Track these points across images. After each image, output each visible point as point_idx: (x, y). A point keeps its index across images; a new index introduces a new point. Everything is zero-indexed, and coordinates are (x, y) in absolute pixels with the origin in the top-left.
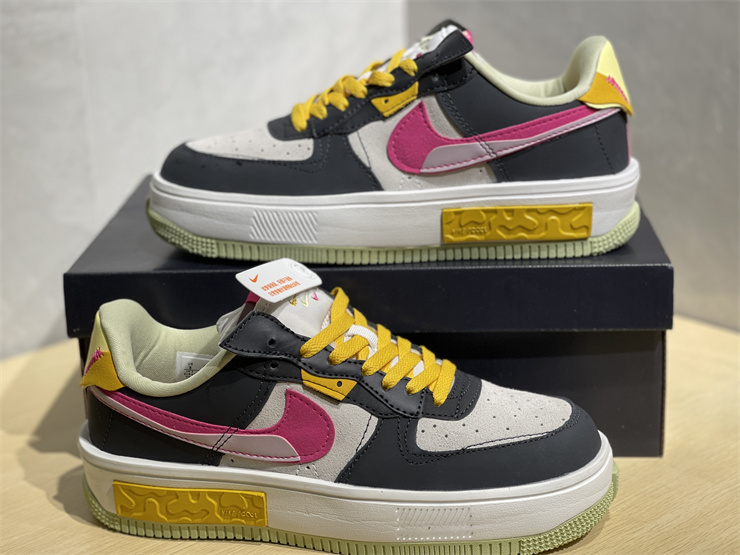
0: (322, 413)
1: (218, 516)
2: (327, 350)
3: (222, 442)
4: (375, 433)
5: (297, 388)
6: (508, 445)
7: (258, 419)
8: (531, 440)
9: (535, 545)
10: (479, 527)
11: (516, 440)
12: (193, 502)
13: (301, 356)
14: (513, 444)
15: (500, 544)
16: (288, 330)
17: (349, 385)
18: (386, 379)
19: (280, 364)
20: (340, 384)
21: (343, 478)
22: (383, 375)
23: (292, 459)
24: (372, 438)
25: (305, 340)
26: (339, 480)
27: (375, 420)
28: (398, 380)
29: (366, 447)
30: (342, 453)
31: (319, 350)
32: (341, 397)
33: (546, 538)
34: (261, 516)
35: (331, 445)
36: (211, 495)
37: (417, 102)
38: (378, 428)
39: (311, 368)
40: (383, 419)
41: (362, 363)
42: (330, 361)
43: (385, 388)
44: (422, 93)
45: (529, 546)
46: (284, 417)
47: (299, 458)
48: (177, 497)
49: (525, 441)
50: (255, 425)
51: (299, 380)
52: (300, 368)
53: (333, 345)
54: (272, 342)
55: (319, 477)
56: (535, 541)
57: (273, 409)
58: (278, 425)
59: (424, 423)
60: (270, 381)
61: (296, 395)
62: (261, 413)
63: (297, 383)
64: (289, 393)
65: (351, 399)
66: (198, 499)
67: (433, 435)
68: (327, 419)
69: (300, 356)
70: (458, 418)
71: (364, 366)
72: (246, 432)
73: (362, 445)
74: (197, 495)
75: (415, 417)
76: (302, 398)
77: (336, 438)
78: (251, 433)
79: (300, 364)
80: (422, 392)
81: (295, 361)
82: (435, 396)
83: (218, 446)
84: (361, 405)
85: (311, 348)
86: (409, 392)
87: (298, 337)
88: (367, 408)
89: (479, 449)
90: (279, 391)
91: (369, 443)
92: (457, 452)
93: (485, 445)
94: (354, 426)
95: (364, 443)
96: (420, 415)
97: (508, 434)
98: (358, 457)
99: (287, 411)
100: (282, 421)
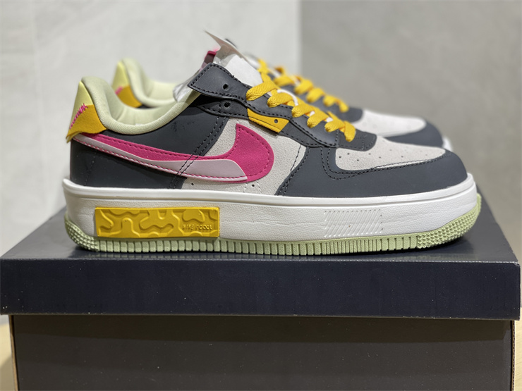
0: (264, 142)
1: (181, 230)
2: (266, 97)
3: (185, 167)
4: (305, 158)
5: (245, 123)
9: (428, 240)
10: (387, 224)
12: (161, 218)
15: (403, 238)
16: (236, 79)
17: (283, 123)
18: (309, 121)
19: (232, 104)
20: (276, 121)
21: (280, 192)
22: (307, 118)
23: (241, 179)
24: (303, 161)
25: (249, 87)
26: (278, 193)
27: (304, 149)
28: (319, 122)
29: (298, 168)
30: (279, 172)
31: (260, 95)
32: (278, 131)
33: (436, 234)
34: (215, 227)
35: (271, 167)
36: (176, 211)
38: (306, 154)
39: (254, 108)
40: (310, 147)
41: (291, 108)
42: (269, 105)
43: (309, 127)
45: (423, 240)
46: (235, 146)
47: (246, 178)
48: (149, 214)
50: (212, 152)
51: (246, 117)
52: (247, 108)
53: (269, 94)
54: (226, 86)
55: (262, 192)
56: (428, 236)
57: (226, 139)
58: (230, 152)
59: (340, 152)
60: (223, 116)
61: (243, 128)
62: (217, 143)
63: (244, 119)
64: (238, 127)
65: (284, 133)
66: (165, 216)
67: (346, 160)
68: (268, 146)
69: (246, 99)
70: (365, 150)
71: (293, 110)
72: (204, 158)
73: (295, 167)
74: (164, 212)
75: (333, 147)
76: (248, 131)
77: (275, 162)
78: (209, 158)
79: (246, 105)
80: (336, 131)
81: (243, 102)
82: (346, 135)
83: (182, 171)
84: (292, 138)
85: (254, 94)
86: (327, 131)
87: (244, 85)
88: (297, 140)
89: (383, 169)
90: (231, 125)
91: (300, 165)
92: (368, 171)
93: (387, 167)
94: (288, 153)
95: (296, 165)
96: (337, 146)
97: (404, 160)
98: (292, 175)
99: (236, 142)
100: (233, 149)
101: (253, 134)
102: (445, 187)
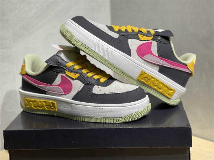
0: (70, 82)
1: (46, 108)
2: (73, 66)
4: (83, 88)
5: (64, 75)
6: (116, 94)
7: (54, 82)
8: (123, 93)
9: (120, 120)
10: (105, 114)
11: (119, 93)
12: (40, 104)
13: (66, 67)
14: (118, 93)
15: (111, 119)
17: (78, 75)
19: (60, 68)
20: (75, 75)
22: (87, 74)
23: (62, 93)
26: (73, 99)
27: (83, 85)
28: (91, 76)
29: (80, 91)
30: (74, 93)
31: (71, 65)
32: (75, 78)
33: (123, 119)
34: (55, 108)
35: (71, 90)
36: (44, 102)
37: (151, 41)
38: (83, 87)
39: (68, 70)
40: (85, 85)
42: (74, 69)
43: (87, 77)
44: (153, 39)
45: (118, 120)
46: (61, 82)
47: (63, 93)
48: (36, 102)
49: (121, 93)
50: (54, 84)
51: (65, 73)
52: (65, 70)
54: (59, 62)
55: (68, 98)
56: (120, 119)
57: (58, 80)
58: (59, 84)
59: (96, 87)
60: (57, 72)
61: (64, 77)
64: (62, 76)
65: (78, 79)
67: (97, 90)
68: (71, 83)
70: (105, 86)
71: (82, 71)
72: (51, 86)
74: (40, 102)
75: (93, 85)
76: (65, 78)
77: (73, 89)
80: (97, 79)
81: (64, 68)
82: (100, 81)
83: (45, 89)
84: (80, 81)
85: (69, 65)
86: (93, 79)
88: (82, 82)
89: (108, 94)
90: (60, 75)
91: (81, 90)
92: (102, 94)
93: (110, 93)
94: (78, 86)
95: (79, 90)
96: (95, 84)
97: (117, 91)
98: (77, 94)
99: (61, 81)
100: (60, 83)
101: (67, 79)
102: (129, 102)
